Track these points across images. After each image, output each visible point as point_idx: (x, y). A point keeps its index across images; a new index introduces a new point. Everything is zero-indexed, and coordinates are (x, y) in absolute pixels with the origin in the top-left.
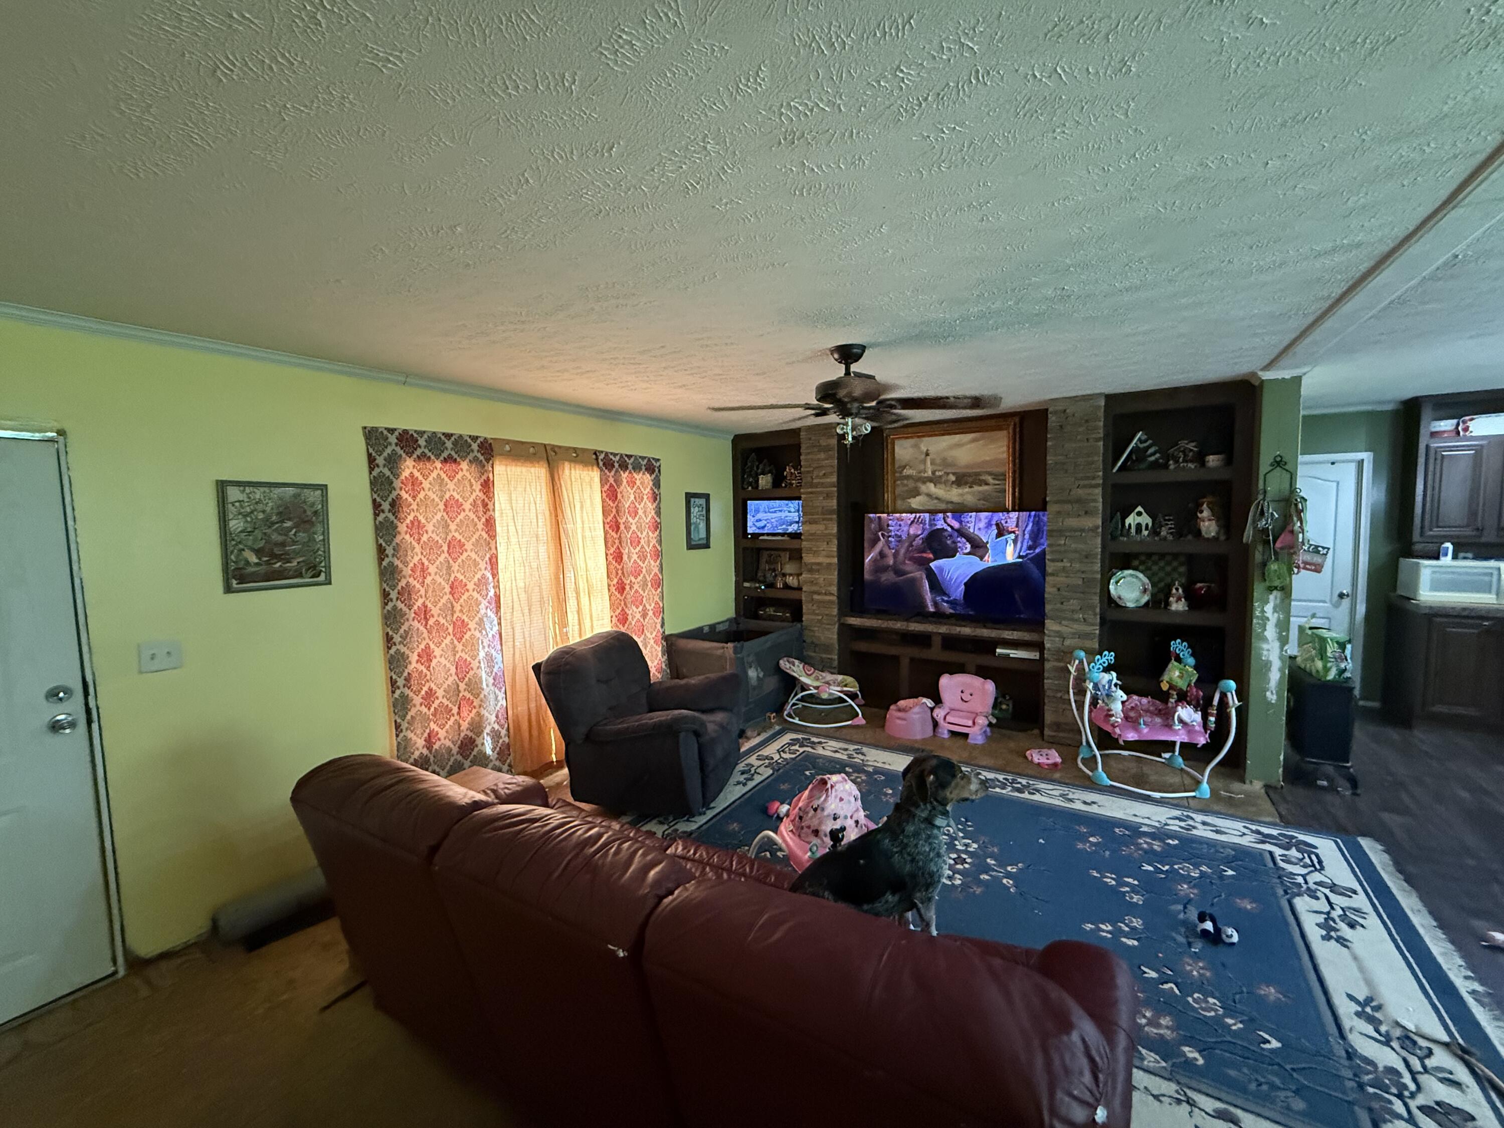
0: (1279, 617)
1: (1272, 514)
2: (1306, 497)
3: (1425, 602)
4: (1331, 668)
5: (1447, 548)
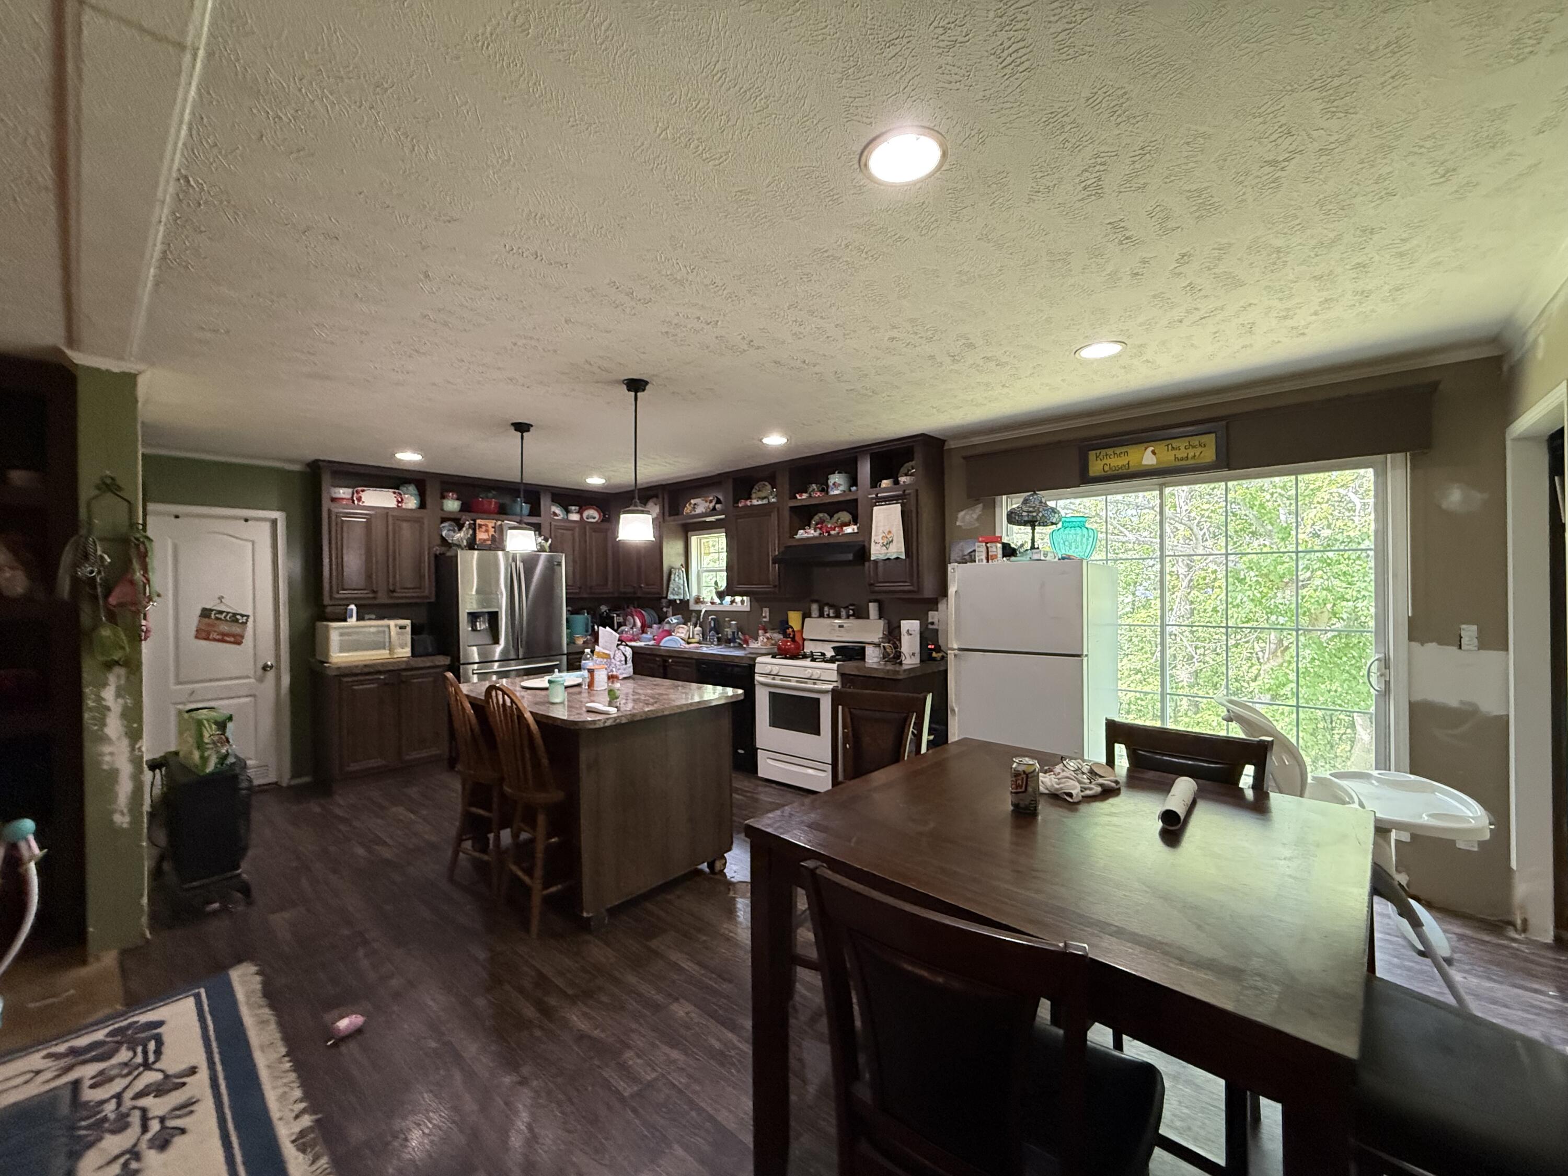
0: (126, 703)
1: (102, 557)
2: (151, 537)
3: (336, 663)
4: (209, 756)
5: (352, 610)
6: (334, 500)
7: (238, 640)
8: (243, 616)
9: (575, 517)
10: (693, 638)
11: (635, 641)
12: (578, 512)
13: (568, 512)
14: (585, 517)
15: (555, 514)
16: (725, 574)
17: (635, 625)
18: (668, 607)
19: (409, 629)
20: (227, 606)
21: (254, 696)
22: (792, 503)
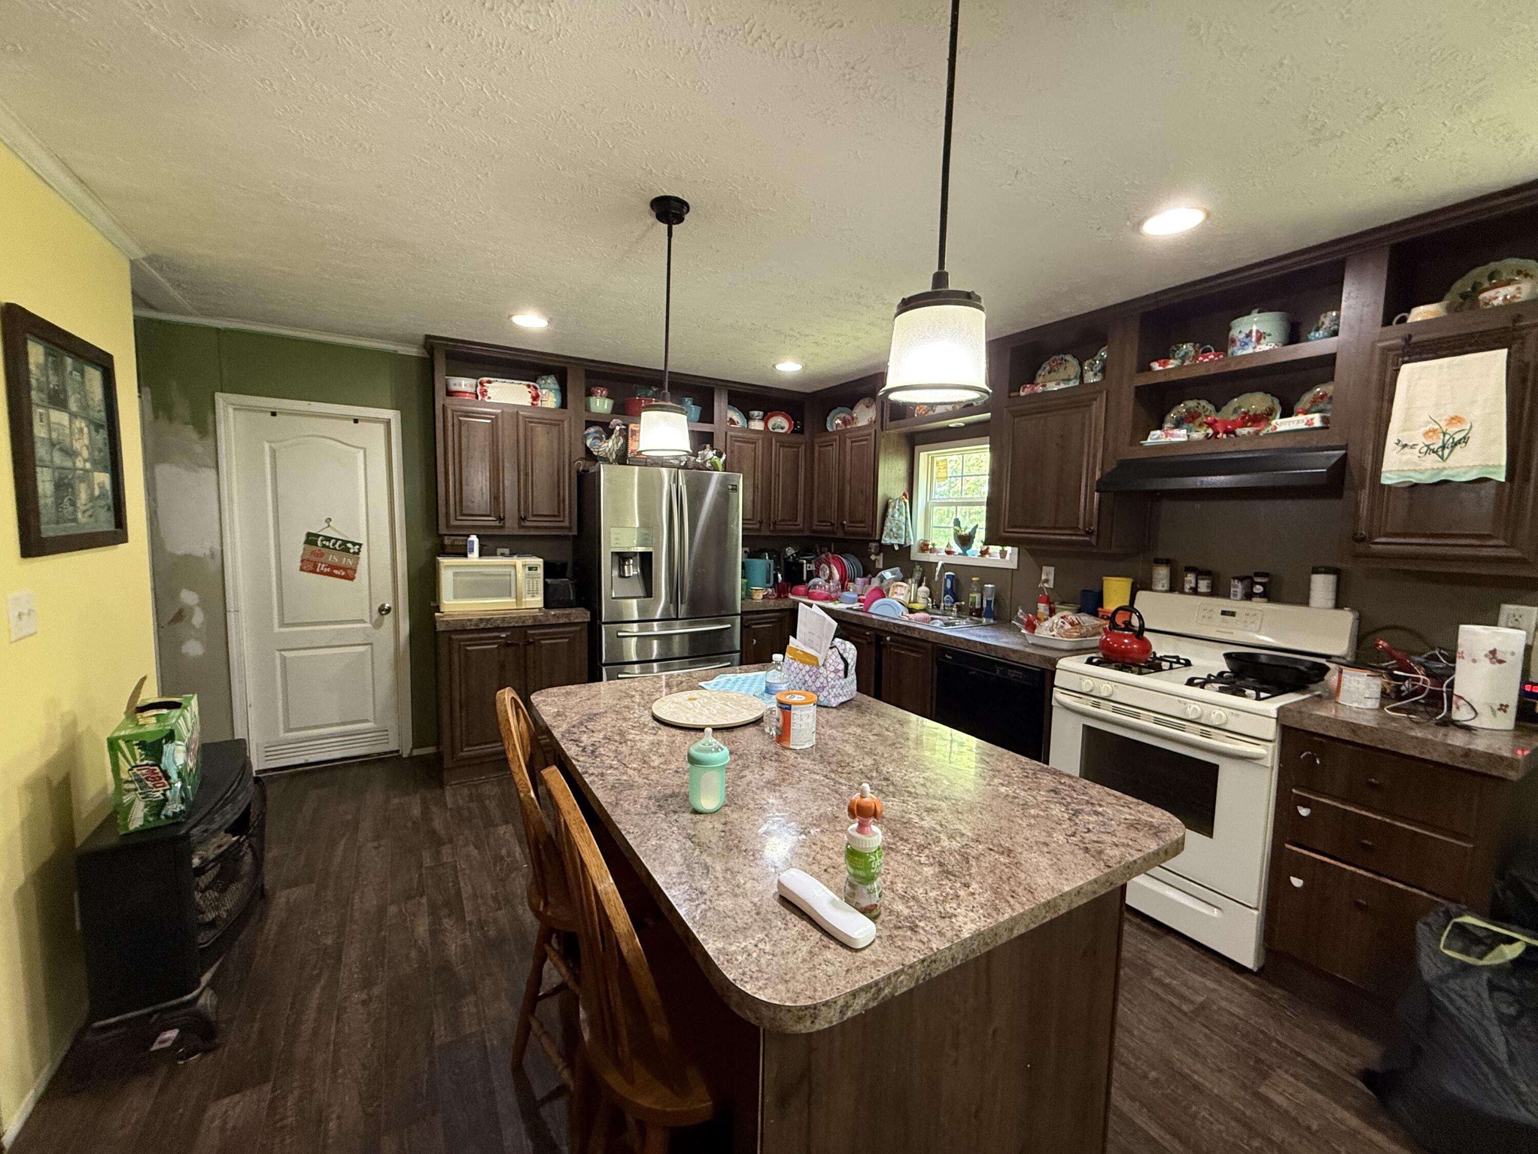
5: (473, 542)
6: (450, 393)
7: (349, 574)
8: (354, 544)
9: (757, 425)
10: (915, 602)
11: (832, 600)
12: (762, 419)
13: (748, 418)
14: (770, 426)
15: (732, 421)
16: (984, 508)
17: (831, 577)
18: (877, 554)
19: (541, 571)
20: (335, 530)
21: (371, 644)
22: (1144, 380)
